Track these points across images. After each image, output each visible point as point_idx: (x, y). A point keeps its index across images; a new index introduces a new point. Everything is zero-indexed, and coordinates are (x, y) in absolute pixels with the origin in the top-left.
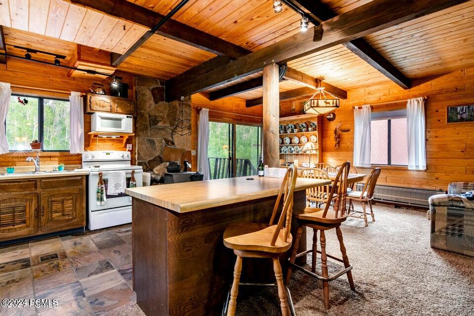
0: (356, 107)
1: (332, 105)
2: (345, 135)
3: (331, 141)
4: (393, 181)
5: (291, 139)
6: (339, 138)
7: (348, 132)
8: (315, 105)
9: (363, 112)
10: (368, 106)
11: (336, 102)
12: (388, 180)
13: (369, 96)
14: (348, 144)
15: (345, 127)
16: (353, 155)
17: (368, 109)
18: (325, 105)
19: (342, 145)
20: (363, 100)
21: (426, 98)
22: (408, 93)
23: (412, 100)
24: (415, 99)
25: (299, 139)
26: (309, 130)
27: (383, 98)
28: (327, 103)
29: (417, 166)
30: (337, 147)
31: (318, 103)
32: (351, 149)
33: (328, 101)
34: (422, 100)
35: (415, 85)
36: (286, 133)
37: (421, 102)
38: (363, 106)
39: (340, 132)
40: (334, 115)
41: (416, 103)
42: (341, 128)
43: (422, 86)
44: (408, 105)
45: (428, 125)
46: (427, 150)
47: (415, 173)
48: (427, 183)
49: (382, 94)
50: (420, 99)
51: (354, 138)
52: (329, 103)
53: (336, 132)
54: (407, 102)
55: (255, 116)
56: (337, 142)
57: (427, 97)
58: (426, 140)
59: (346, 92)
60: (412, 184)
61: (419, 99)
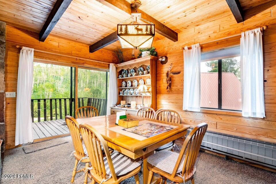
0: (186, 48)
1: (145, 33)
2: (176, 77)
3: (164, 83)
4: (224, 128)
5: (132, 82)
6: (170, 80)
7: (179, 74)
8: (123, 33)
9: (193, 51)
10: (198, 45)
11: (151, 28)
12: (218, 127)
13: (199, 36)
14: (178, 86)
15: (176, 70)
16: (183, 98)
17: (198, 48)
18: (135, 32)
19: (173, 88)
20: (193, 41)
21: (265, 28)
22: (241, 27)
23: (247, 33)
24: (250, 31)
25: (138, 82)
26: (144, 73)
27: (213, 36)
28: (138, 29)
29: (254, 113)
30: (168, 89)
31: (126, 30)
32: (180, 92)
33: (140, 27)
34: (260, 31)
35: (250, 17)
36: (127, 77)
37: (258, 34)
38: (192, 46)
39: (172, 75)
40: (166, 58)
41: (252, 35)
42: (172, 71)
43: (259, 15)
44: (242, 39)
45: (266, 63)
46: (265, 93)
47: (250, 120)
48: (266, 134)
49: (212, 32)
50: (258, 31)
51: (183, 81)
52: (141, 30)
53: (167, 74)
54: (240, 36)
55: (101, 61)
56: (168, 84)
57: (267, 26)
58: (265, 81)
59: (177, 34)
60: (246, 133)
61: (256, 30)
